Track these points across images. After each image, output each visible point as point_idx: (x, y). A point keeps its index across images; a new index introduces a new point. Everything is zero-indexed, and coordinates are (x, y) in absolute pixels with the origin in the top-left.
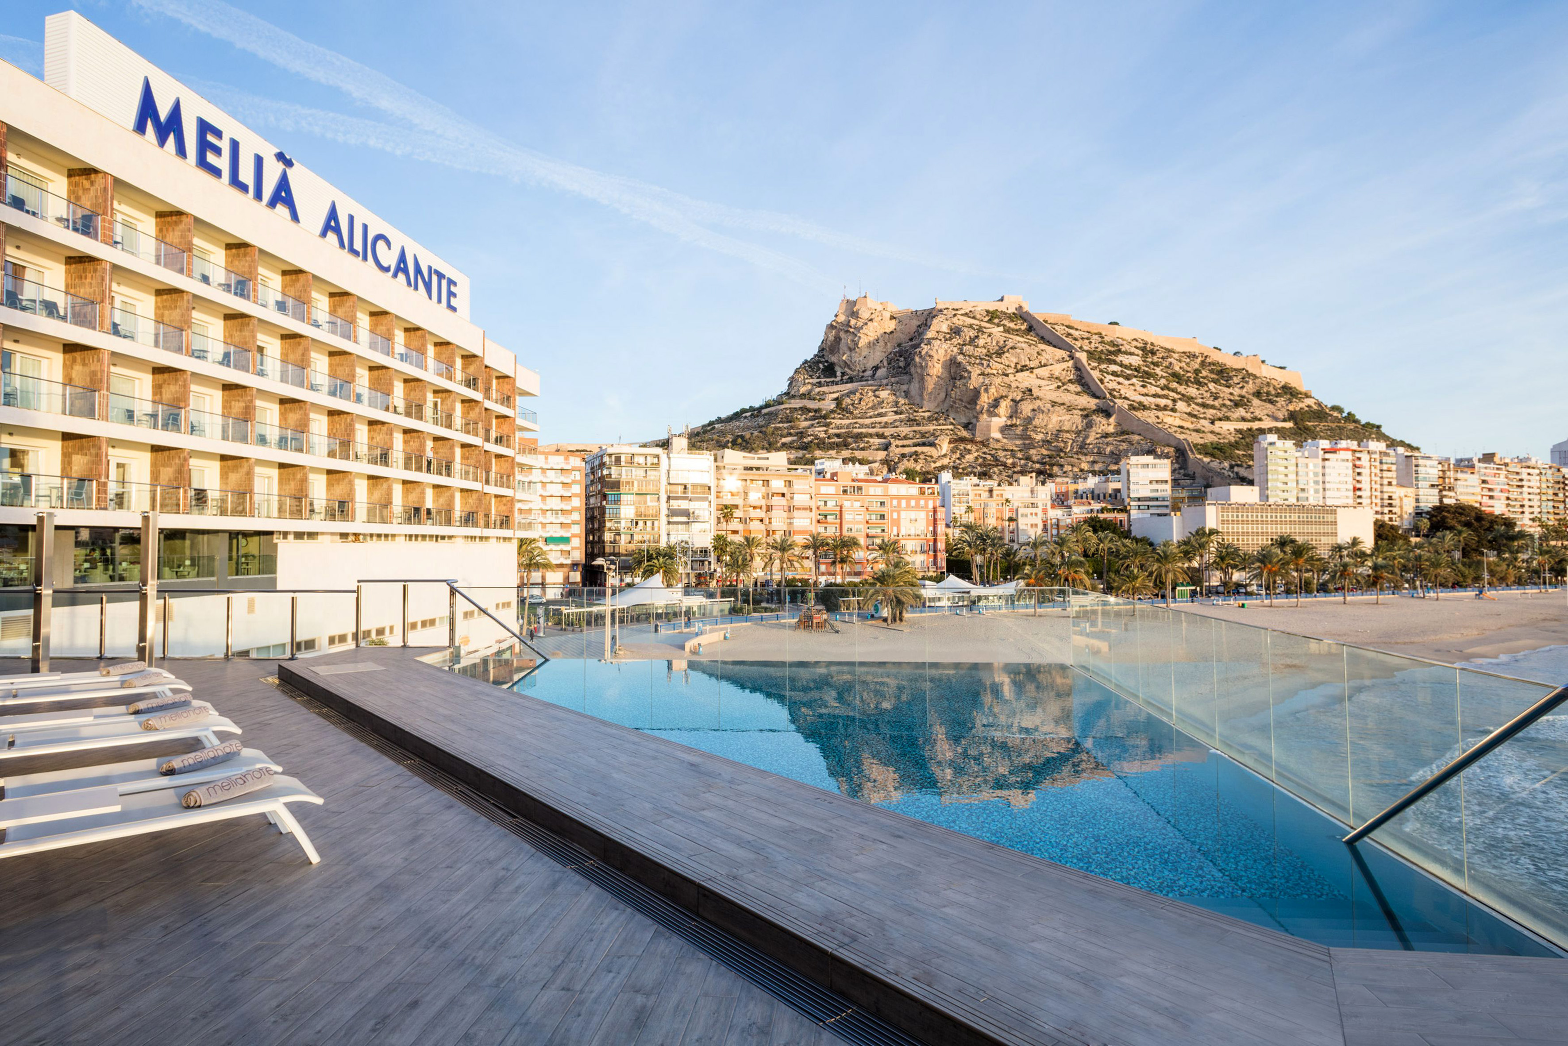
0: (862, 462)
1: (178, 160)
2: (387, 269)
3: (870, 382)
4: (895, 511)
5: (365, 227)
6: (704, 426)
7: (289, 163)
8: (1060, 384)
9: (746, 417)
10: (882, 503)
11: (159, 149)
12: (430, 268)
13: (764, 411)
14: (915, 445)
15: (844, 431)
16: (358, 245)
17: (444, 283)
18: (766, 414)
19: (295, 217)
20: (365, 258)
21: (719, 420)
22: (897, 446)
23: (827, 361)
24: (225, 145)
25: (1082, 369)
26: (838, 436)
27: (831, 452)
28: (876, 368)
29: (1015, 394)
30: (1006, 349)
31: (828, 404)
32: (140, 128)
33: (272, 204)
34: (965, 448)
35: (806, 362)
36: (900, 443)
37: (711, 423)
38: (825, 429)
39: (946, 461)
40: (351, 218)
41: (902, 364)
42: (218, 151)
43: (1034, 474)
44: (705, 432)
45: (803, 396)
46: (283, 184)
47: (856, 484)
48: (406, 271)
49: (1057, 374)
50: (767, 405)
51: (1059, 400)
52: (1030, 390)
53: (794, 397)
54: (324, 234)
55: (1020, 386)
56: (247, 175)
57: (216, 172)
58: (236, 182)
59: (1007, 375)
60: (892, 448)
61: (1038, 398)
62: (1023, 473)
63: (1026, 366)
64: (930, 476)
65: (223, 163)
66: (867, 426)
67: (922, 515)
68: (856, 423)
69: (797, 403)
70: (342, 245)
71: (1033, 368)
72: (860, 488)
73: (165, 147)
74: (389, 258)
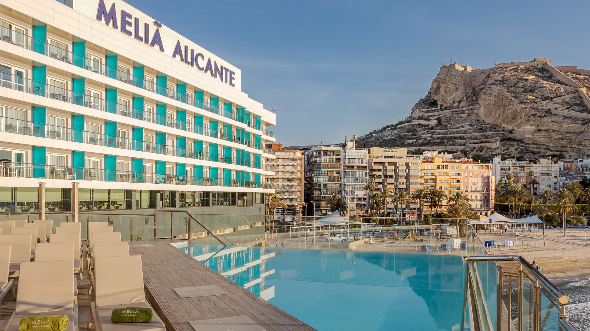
0: (449, 152)
1: (114, 30)
2: (202, 69)
3: (456, 110)
4: (465, 178)
5: (192, 51)
6: (367, 135)
7: (160, 26)
8: (569, 106)
9: (388, 130)
10: (459, 174)
11: (107, 26)
12: (222, 67)
13: (398, 126)
14: (481, 142)
15: (441, 136)
16: (189, 60)
17: (228, 73)
18: (399, 128)
19: (162, 49)
20: (192, 65)
21: (375, 132)
22: (470, 143)
23: (432, 99)
24: (132, 21)
25: (583, 97)
26: (438, 138)
27: (434, 147)
28: (460, 102)
29: (541, 113)
30: (536, 88)
31: (434, 122)
32: (99, 18)
33: (152, 45)
34: (510, 144)
35: (421, 100)
36: (472, 141)
37: (371, 133)
38: (431, 135)
39: (499, 151)
40: (186, 47)
41: (474, 99)
42: (130, 24)
43: (550, 158)
44: (368, 138)
45: (419, 118)
46: (157, 35)
47: (445, 164)
48: (211, 69)
49: (567, 100)
50: (400, 123)
51: (567, 115)
52: (550, 110)
53: (414, 119)
54: (174, 56)
55: (544, 108)
56: (142, 34)
57: (129, 33)
58: (137, 37)
59: (536, 103)
60: (468, 144)
61: (556, 115)
62: (544, 157)
63: (549, 97)
64: (489, 159)
65: (131, 29)
66: (454, 133)
67: (480, 180)
68: (448, 131)
69: (416, 122)
70: (182, 60)
71: (551, 98)
72: (446, 166)
73: (109, 25)
74: (203, 63)
